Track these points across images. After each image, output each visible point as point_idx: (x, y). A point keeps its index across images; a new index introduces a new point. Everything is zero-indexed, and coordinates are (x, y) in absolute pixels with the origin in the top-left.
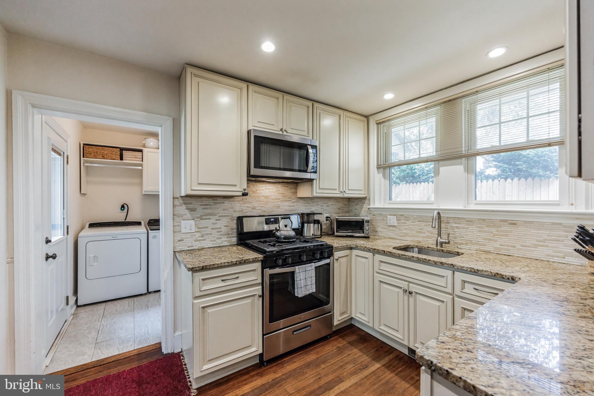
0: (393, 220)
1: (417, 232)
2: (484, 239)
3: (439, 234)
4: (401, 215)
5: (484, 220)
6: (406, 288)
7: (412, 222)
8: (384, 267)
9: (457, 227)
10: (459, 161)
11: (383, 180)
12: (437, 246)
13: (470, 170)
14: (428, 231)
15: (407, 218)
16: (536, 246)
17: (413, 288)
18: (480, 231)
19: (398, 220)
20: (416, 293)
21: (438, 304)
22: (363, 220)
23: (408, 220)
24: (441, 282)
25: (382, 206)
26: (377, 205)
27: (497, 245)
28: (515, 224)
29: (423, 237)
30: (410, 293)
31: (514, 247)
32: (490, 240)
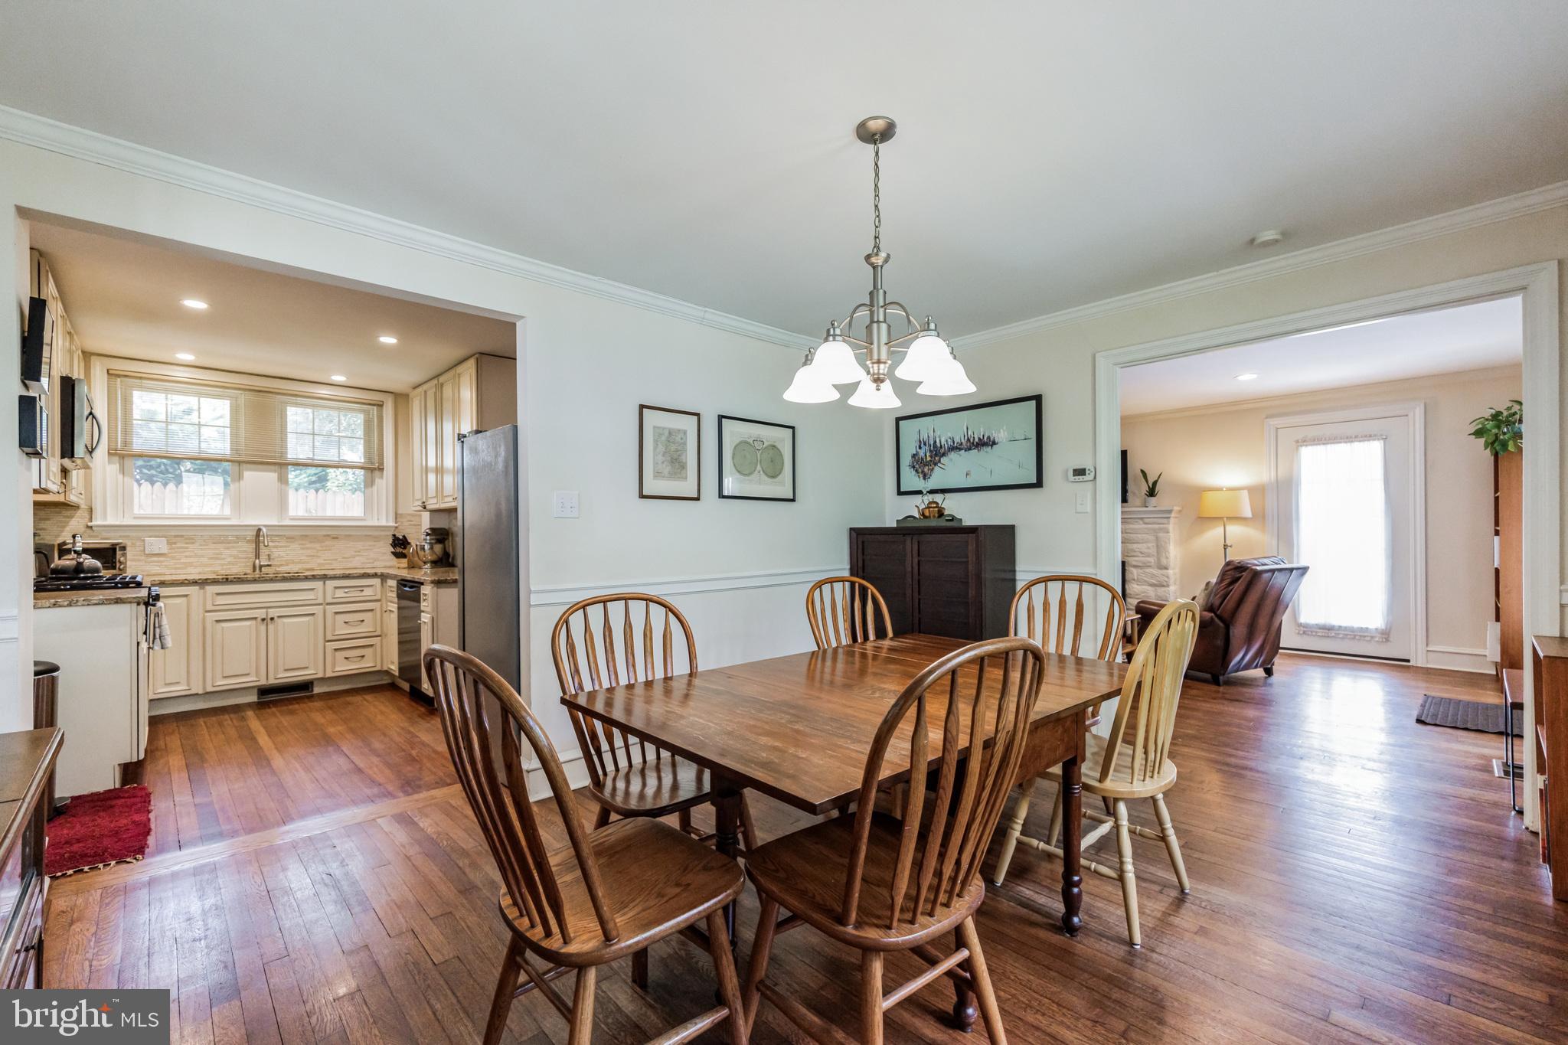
0: (157, 545)
1: (211, 558)
2: (308, 556)
3: (257, 556)
4: (176, 536)
5: (306, 536)
6: (264, 617)
7: (201, 545)
8: (221, 600)
9: (276, 547)
10: (272, 467)
11: (120, 477)
12: (254, 570)
13: (283, 480)
14: (231, 556)
15: (191, 540)
16: (354, 557)
17: (273, 613)
18: (303, 549)
19: (169, 543)
20: (279, 617)
21: (306, 619)
22: (113, 545)
23: (193, 543)
24: (310, 596)
25: (117, 523)
26: (110, 521)
27: (320, 561)
28: (337, 538)
29: (222, 565)
30: (272, 619)
31: (336, 560)
32: (313, 556)
